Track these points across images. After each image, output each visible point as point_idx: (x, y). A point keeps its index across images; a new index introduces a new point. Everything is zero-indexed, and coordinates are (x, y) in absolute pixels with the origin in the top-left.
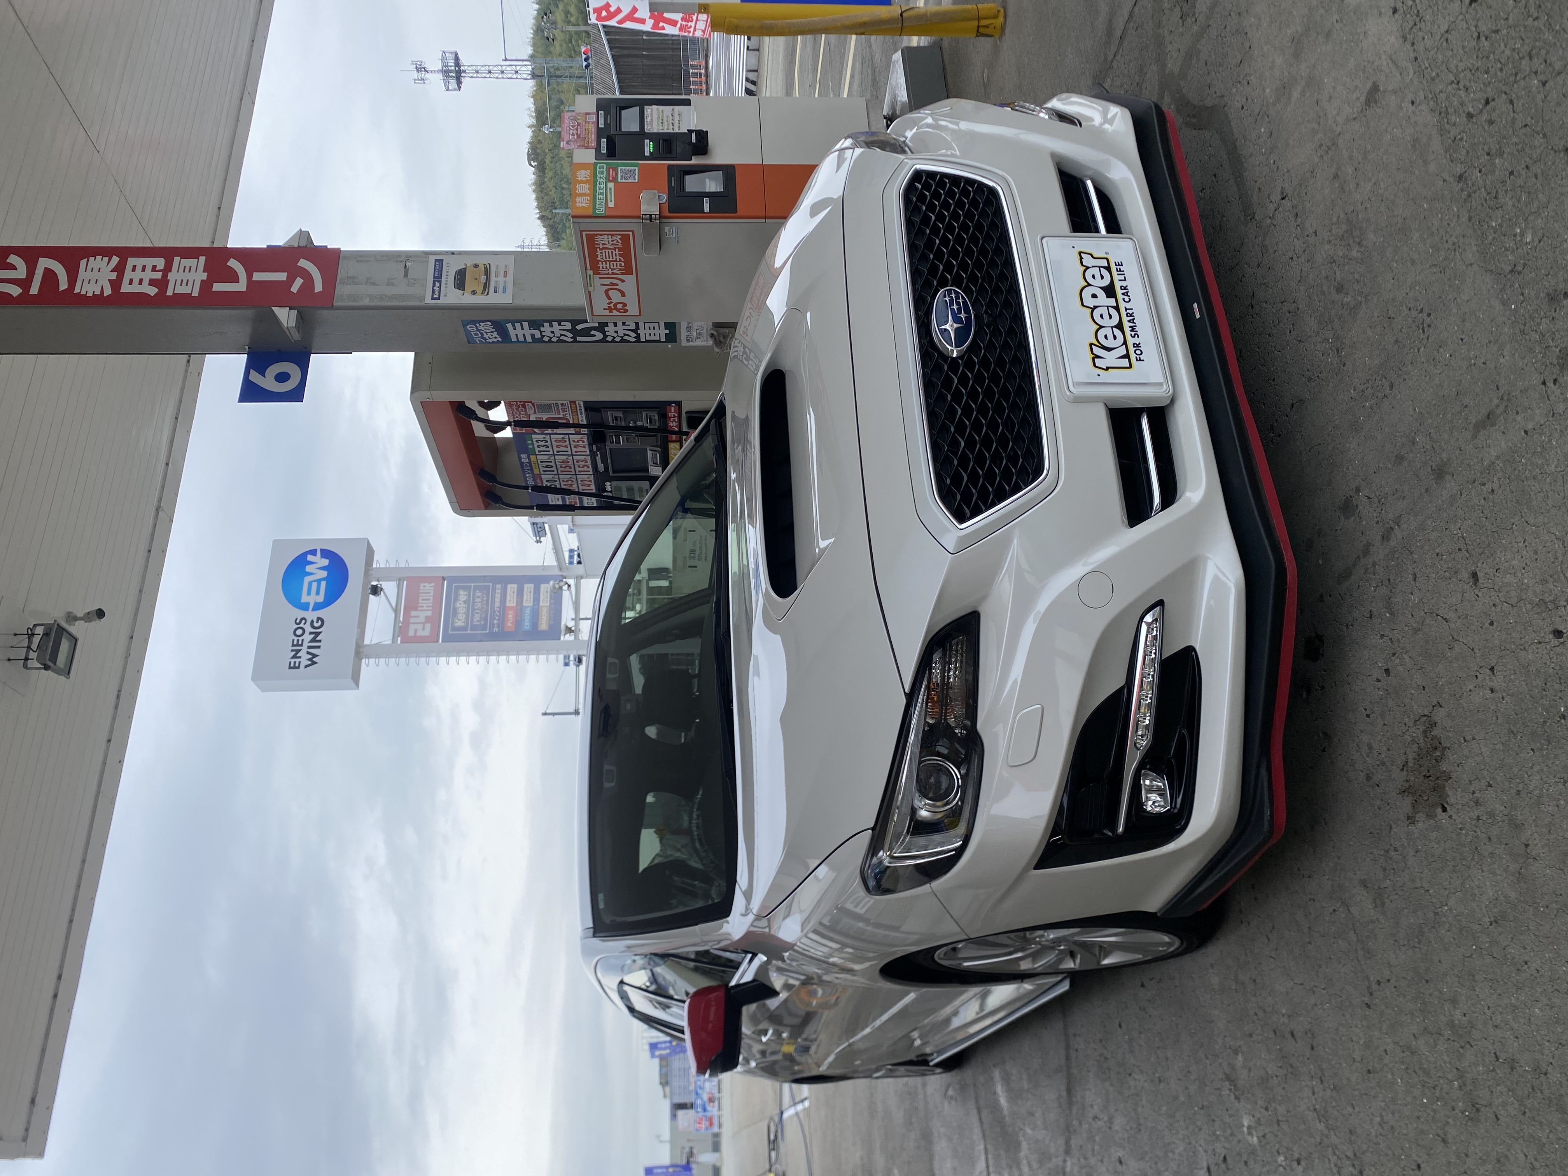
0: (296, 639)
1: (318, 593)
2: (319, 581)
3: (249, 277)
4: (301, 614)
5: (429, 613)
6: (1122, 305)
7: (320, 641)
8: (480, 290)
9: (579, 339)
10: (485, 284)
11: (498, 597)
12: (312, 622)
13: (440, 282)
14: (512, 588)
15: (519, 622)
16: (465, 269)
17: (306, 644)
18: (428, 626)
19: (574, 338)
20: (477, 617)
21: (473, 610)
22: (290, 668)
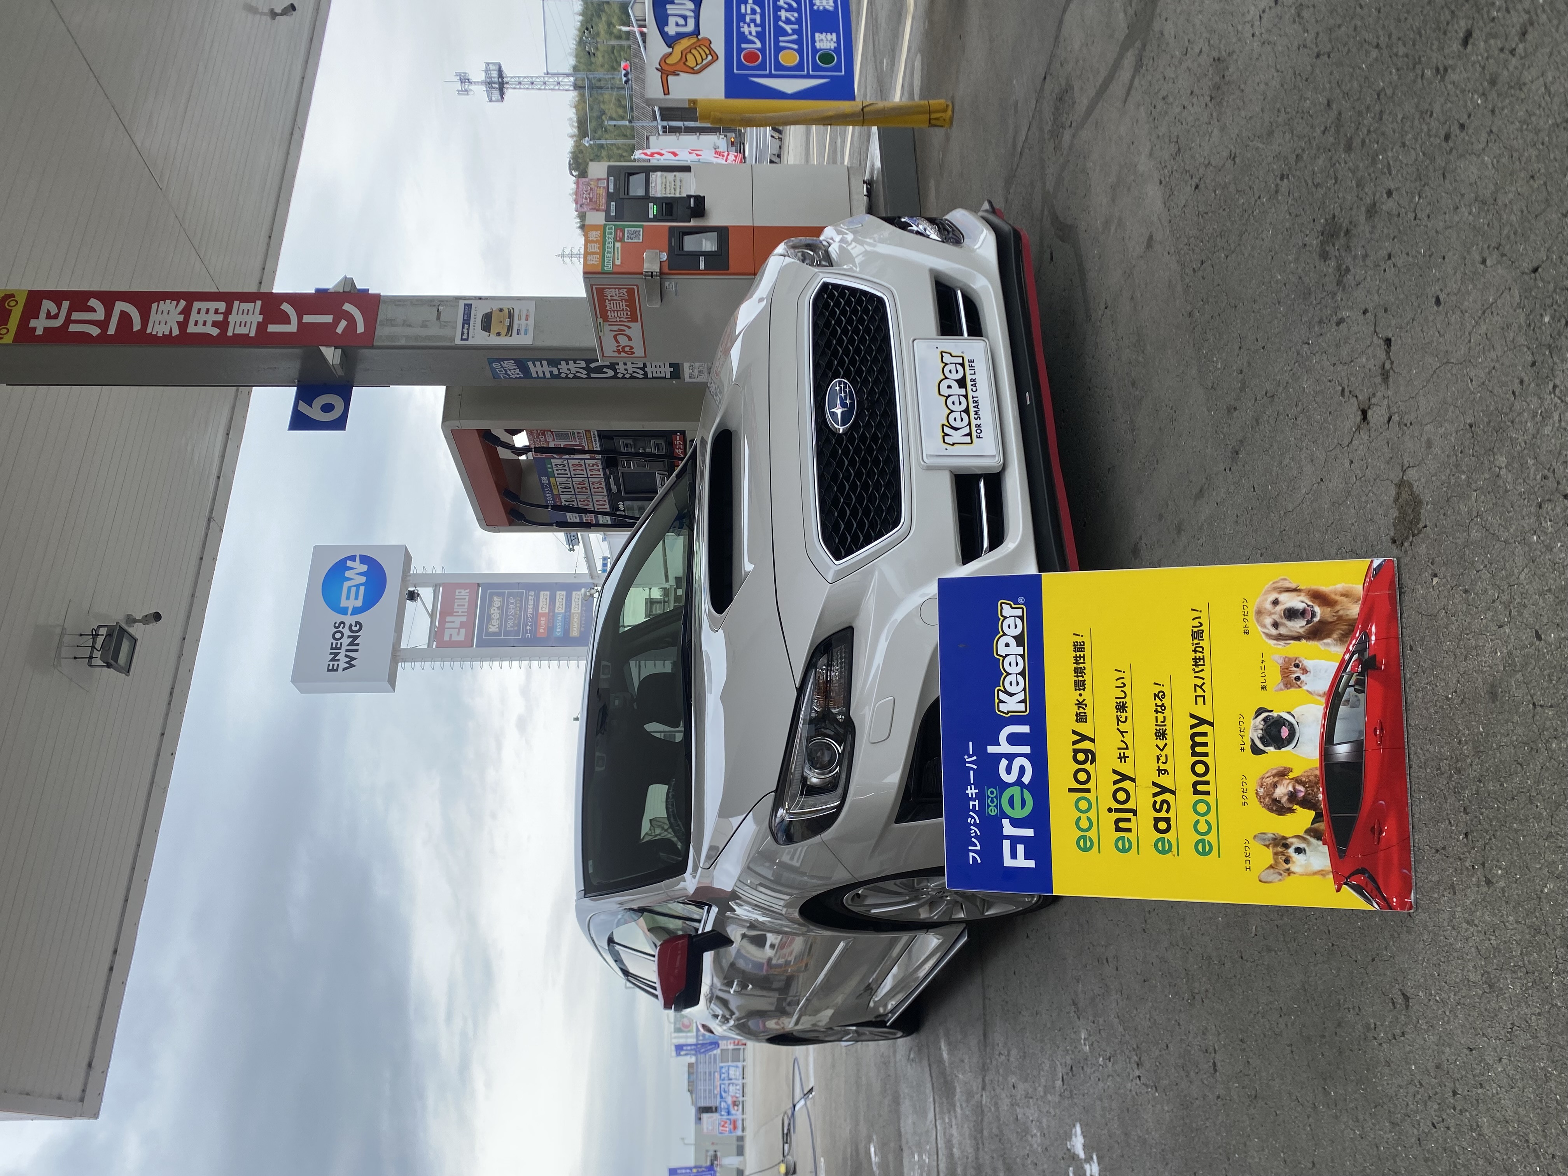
0: (335, 642)
1: (356, 598)
2: (358, 586)
3: (300, 319)
4: (339, 618)
5: (464, 619)
6: (970, 394)
7: (358, 645)
8: (504, 332)
9: (592, 375)
10: (509, 327)
11: (531, 603)
12: (351, 626)
13: (469, 324)
14: (544, 595)
15: (550, 629)
16: (491, 313)
17: (344, 648)
18: (463, 631)
19: (588, 374)
20: (510, 623)
21: (507, 615)
22: (329, 670)
